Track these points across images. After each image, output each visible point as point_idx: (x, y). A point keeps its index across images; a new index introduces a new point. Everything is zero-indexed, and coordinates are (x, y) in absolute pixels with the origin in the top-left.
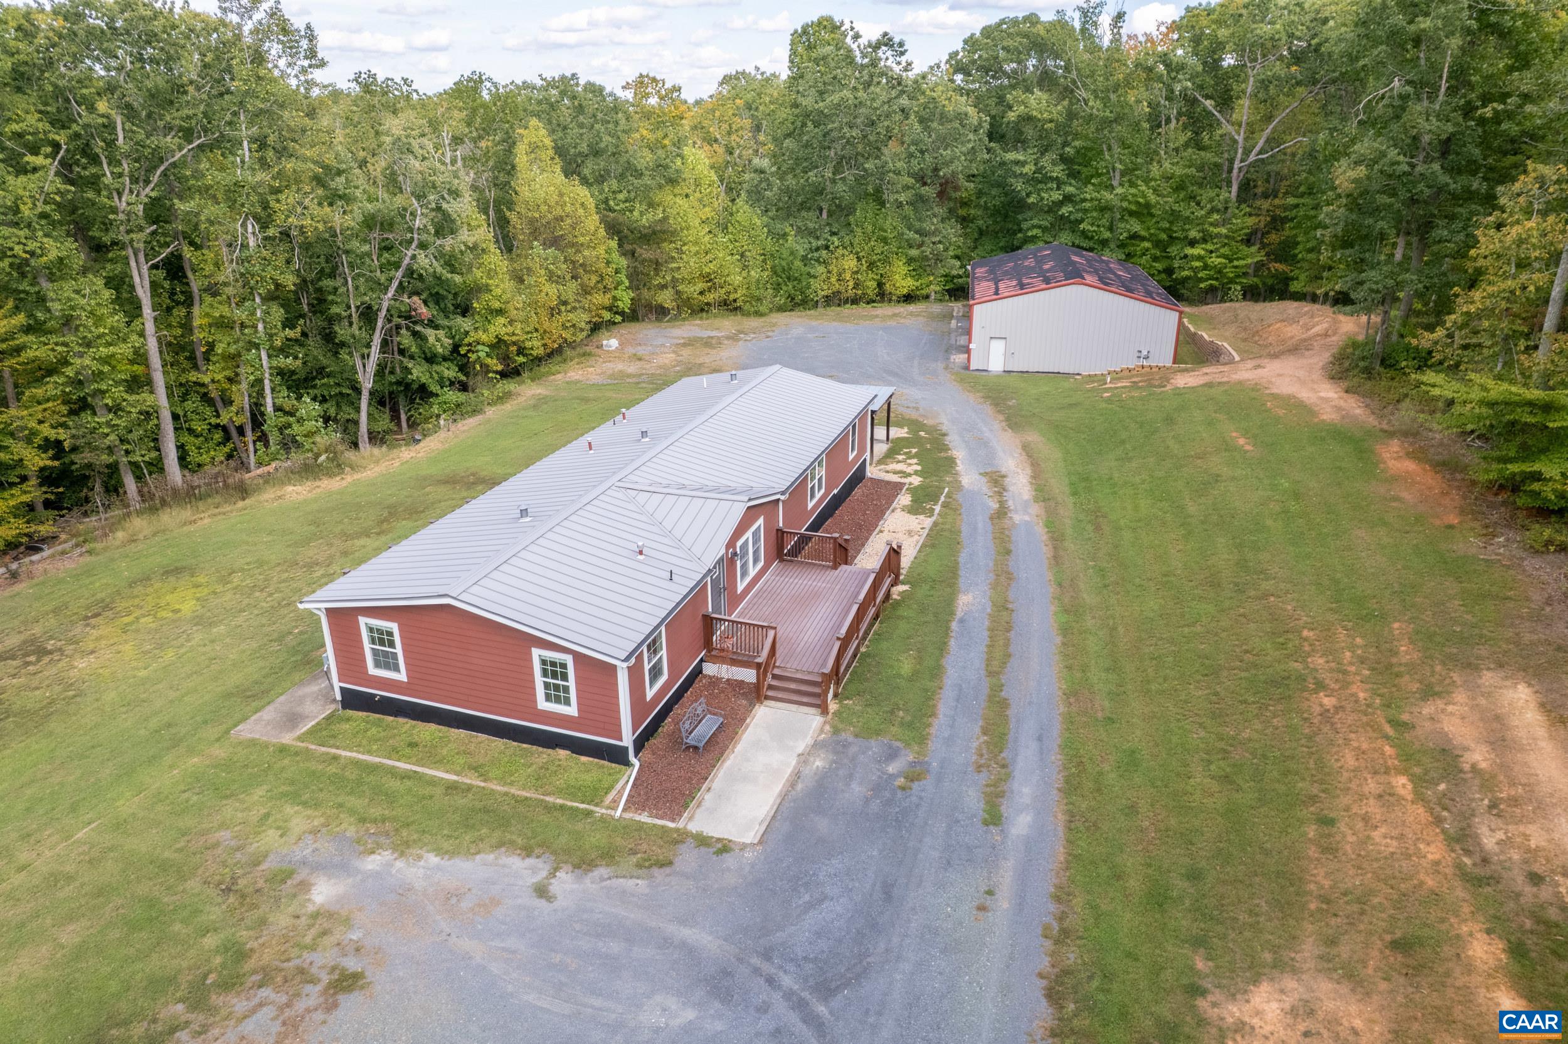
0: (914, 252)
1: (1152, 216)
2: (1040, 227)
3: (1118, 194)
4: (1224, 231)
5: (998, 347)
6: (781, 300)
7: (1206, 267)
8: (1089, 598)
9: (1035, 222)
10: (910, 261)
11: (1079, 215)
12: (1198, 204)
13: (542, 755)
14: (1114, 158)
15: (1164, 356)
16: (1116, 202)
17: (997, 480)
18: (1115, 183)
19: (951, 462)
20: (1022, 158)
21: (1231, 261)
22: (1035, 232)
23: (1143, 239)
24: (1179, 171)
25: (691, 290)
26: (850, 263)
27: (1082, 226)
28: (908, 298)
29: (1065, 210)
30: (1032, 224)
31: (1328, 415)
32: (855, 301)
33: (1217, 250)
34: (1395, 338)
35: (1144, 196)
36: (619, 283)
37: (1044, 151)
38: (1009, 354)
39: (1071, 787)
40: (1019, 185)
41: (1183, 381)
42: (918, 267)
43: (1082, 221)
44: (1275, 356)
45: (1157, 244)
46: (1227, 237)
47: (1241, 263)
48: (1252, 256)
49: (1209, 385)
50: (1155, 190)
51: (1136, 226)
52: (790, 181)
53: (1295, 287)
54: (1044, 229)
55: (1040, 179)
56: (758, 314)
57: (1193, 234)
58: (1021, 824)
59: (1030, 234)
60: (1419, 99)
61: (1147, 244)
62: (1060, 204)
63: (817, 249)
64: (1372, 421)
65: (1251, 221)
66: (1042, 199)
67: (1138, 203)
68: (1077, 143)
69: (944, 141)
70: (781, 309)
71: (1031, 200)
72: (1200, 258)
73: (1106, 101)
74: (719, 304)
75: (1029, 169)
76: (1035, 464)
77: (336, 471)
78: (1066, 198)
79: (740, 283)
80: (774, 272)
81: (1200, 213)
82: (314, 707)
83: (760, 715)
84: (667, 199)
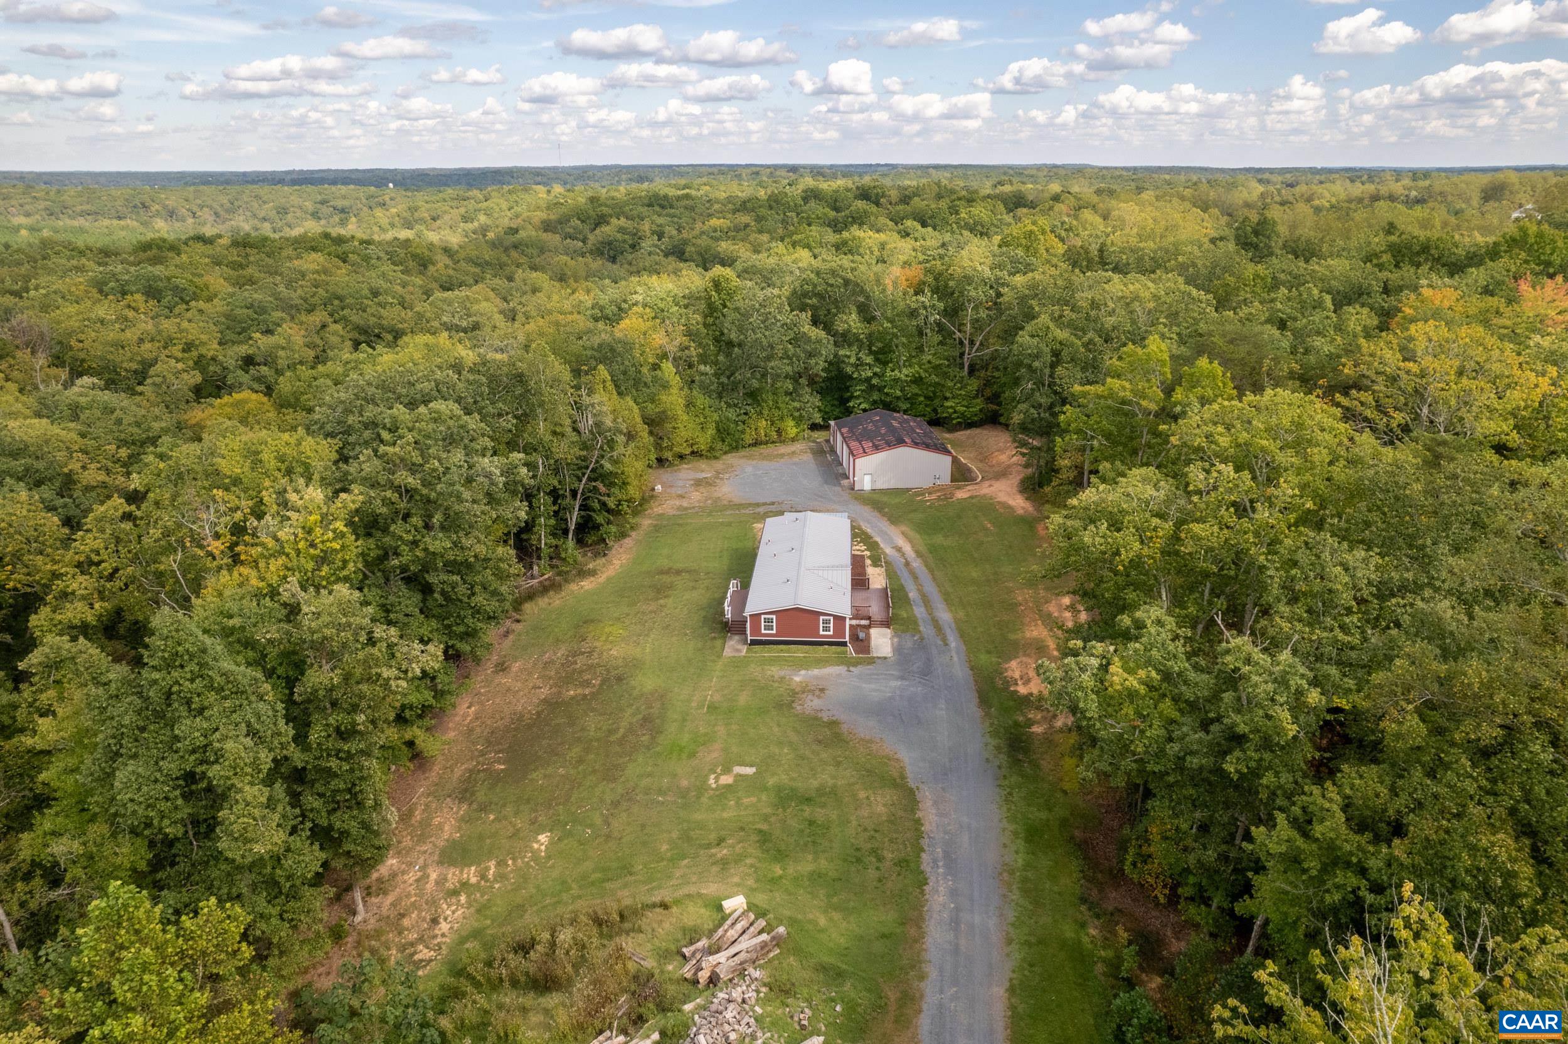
0: (797, 414)
1: (924, 384)
3: (904, 373)
5: (867, 479)
6: (726, 447)
8: (950, 590)
10: (795, 419)
11: (883, 384)
12: (948, 378)
13: (821, 648)
14: (900, 353)
15: (946, 479)
16: (903, 377)
17: (899, 549)
18: (901, 366)
19: (876, 543)
20: (848, 353)
21: (968, 408)
25: (681, 448)
26: (763, 423)
28: (794, 439)
29: (874, 381)
31: (1020, 512)
32: (766, 443)
33: (959, 402)
35: (918, 373)
36: (650, 450)
37: (860, 349)
38: (873, 482)
39: (962, 636)
40: (849, 370)
41: (961, 494)
42: (799, 420)
43: (885, 387)
44: (998, 477)
45: (927, 398)
46: (964, 395)
47: (973, 409)
48: (979, 405)
49: (971, 497)
50: (924, 370)
51: (915, 390)
52: (723, 380)
55: (859, 364)
56: (716, 458)
58: (953, 645)
61: (922, 399)
62: (872, 378)
63: (740, 416)
64: (1035, 513)
65: (976, 386)
66: (861, 375)
67: (915, 377)
68: (878, 345)
69: (810, 355)
70: (725, 453)
71: (855, 376)
72: (951, 407)
73: (893, 321)
74: (693, 453)
75: (853, 360)
76: (911, 541)
77: (593, 573)
78: (875, 374)
79: (704, 440)
80: (718, 430)
81: (950, 384)
82: (740, 647)
83: (874, 632)
84: (664, 398)
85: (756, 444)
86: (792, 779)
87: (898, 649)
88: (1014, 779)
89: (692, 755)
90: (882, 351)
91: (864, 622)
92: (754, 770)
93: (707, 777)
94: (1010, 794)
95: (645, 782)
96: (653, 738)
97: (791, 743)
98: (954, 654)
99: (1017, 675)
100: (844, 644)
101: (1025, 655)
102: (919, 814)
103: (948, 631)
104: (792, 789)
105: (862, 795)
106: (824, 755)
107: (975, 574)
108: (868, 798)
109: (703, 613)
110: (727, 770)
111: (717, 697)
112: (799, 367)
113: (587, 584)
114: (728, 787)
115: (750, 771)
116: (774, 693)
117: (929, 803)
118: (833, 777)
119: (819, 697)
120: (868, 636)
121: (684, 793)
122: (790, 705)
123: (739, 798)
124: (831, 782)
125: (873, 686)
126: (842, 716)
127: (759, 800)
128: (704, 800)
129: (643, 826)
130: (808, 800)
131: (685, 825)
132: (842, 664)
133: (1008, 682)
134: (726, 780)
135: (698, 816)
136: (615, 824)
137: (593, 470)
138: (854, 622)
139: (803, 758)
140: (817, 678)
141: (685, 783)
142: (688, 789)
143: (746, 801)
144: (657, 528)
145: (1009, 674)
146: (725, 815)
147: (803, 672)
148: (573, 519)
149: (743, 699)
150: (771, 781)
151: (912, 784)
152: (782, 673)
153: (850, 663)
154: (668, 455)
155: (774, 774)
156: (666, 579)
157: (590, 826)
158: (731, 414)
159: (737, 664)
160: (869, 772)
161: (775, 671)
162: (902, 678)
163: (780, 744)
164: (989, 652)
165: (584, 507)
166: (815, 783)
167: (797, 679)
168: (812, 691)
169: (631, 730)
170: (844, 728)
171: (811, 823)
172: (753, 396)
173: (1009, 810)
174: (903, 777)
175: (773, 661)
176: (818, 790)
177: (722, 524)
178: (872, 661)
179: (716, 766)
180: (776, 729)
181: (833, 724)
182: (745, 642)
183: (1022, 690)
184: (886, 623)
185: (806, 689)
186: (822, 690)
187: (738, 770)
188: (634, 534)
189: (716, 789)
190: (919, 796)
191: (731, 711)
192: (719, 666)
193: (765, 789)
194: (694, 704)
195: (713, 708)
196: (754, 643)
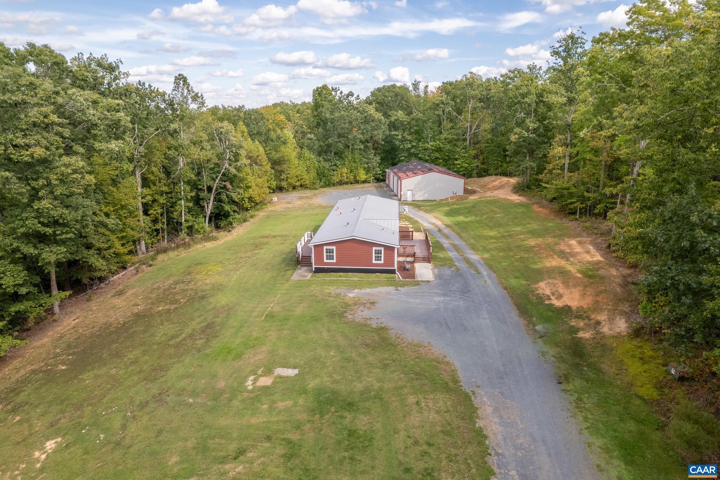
0: (366, 166)
1: (442, 151)
2: (404, 156)
3: (430, 145)
4: (466, 155)
5: (409, 193)
6: (322, 184)
7: (462, 167)
9: (403, 155)
10: (364, 169)
11: (418, 152)
12: (457, 147)
14: (428, 133)
15: (461, 192)
16: (430, 147)
17: (433, 224)
18: (429, 141)
19: (417, 221)
20: (397, 133)
21: (470, 165)
22: (403, 158)
23: (440, 159)
24: (450, 137)
25: (293, 181)
26: (345, 170)
27: (419, 156)
28: (364, 182)
29: (412, 151)
30: (402, 156)
32: (347, 183)
33: (464, 162)
34: (528, 181)
35: (439, 145)
36: (272, 179)
37: (404, 131)
38: (413, 195)
40: (397, 143)
42: (368, 170)
43: (419, 154)
44: (496, 189)
45: (444, 160)
46: (467, 157)
47: (473, 165)
48: (476, 163)
49: (479, 198)
50: (442, 143)
51: (437, 155)
52: (322, 143)
53: (490, 172)
54: (406, 157)
55: (403, 140)
56: (315, 189)
57: (457, 156)
59: (401, 159)
60: (528, 118)
61: (441, 161)
62: (410, 148)
63: (332, 166)
64: (528, 202)
65: (474, 152)
66: (405, 146)
67: (436, 147)
68: (416, 128)
69: (374, 129)
70: (322, 187)
71: (401, 147)
72: (459, 164)
73: (424, 114)
74: (301, 186)
75: (400, 137)
76: (441, 220)
77: (215, 239)
78: (413, 146)
79: (308, 178)
80: (318, 174)
81: (458, 150)
82: (306, 274)
83: (416, 265)
84: (283, 149)
85: (341, 183)
86: (336, 382)
87: (438, 277)
88: (578, 383)
89: (239, 356)
90: (417, 132)
91: (409, 259)
92: (296, 371)
93: (246, 378)
94: (580, 399)
95: (182, 384)
96: (208, 341)
97: (338, 347)
98: (487, 279)
99: (548, 292)
100: (393, 272)
101: (550, 277)
102: (480, 424)
103: (479, 266)
104: (334, 393)
105: (411, 399)
106: (370, 358)
107: (493, 233)
108: (418, 403)
109: (284, 256)
110: (268, 372)
111: (277, 309)
112: (368, 136)
113: (209, 245)
114: (265, 389)
115: (291, 372)
116: (328, 306)
117: (489, 410)
118: (379, 380)
119: (369, 308)
120: (413, 268)
121: (217, 395)
122: (342, 315)
123: (274, 402)
124: (376, 385)
125: (418, 301)
126: (390, 324)
127: (295, 405)
128: (236, 403)
129: (160, 432)
130: (350, 406)
131: (206, 431)
132: (391, 285)
133: (541, 299)
134: (265, 381)
135: (223, 422)
136: (132, 427)
137: (224, 175)
138: (401, 259)
139: (348, 360)
140: (369, 294)
141: (221, 384)
142: (222, 392)
143: (281, 405)
144: (268, 217)
145: (540, 291)
146: (254, 421)
147: (356, 291)
148: (209, 208)
149: (299, 311)
150: (312, 384)
151: (467, 388)
152: (338, 291)
153: (396, 285)
154: (284, 184)
155: (316, 376)
156: (265, 240)
157: (105, 431)
158: (327, 165)
159: (299, 285)
160: (419, 375)
161: (332, 290)
162: (445, 295)
163: (328, 346)
164: (517, 277)
165: (218, 200)
166: (359, 386)
167: (351, 295)
168: (364, 304)
169: (191, 336)
170: (392, 334)
171: (352, 433)
172: (339, 154)
173: (586, 419)
174: (456, 381)
175: (331, 283)
176: (362, 393)
177: (311, 214)
178: (418, 283)
179: (259, 367)
180: (325, 334)
181: (381, 330)
182: (311, 271)
183: (557, 303)
184: (427, 259)
185: (357, 303)
186: (373, 303)
187: (281, 371)
188: (251, 220)
189: (252, 391)
190: (476, 402)
191: (286, 319)
192: (287, 286)
193: (304, 391)
194: (254, 314)
195: (270, 316)
196: (318, 271)
